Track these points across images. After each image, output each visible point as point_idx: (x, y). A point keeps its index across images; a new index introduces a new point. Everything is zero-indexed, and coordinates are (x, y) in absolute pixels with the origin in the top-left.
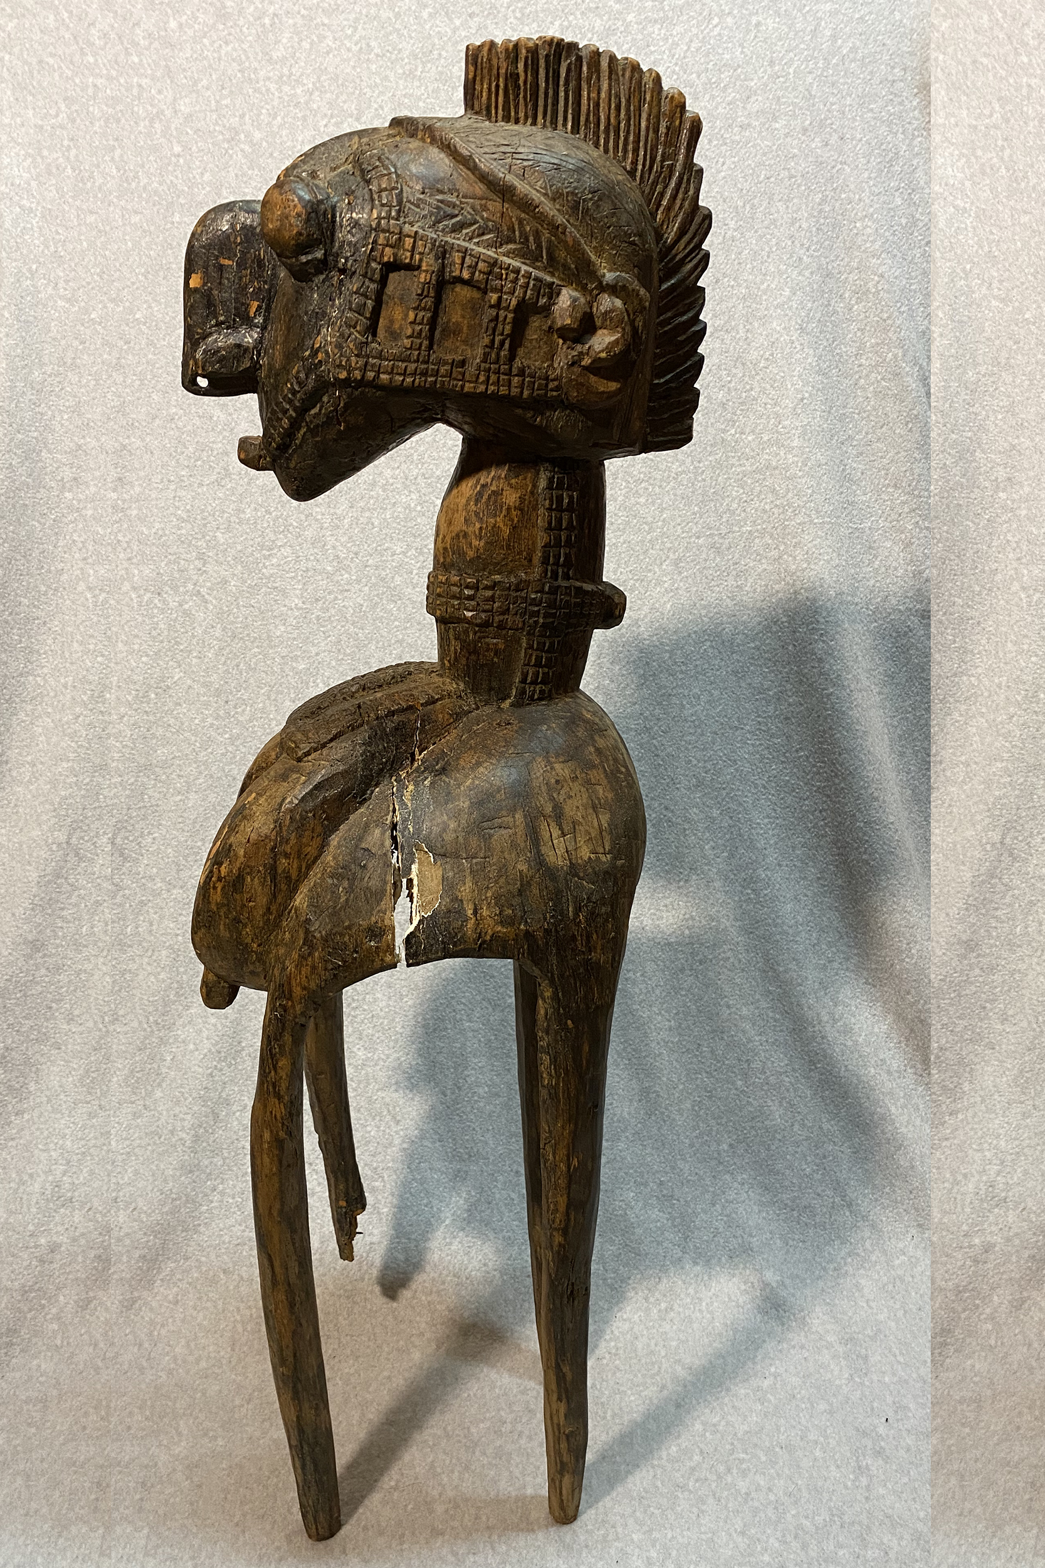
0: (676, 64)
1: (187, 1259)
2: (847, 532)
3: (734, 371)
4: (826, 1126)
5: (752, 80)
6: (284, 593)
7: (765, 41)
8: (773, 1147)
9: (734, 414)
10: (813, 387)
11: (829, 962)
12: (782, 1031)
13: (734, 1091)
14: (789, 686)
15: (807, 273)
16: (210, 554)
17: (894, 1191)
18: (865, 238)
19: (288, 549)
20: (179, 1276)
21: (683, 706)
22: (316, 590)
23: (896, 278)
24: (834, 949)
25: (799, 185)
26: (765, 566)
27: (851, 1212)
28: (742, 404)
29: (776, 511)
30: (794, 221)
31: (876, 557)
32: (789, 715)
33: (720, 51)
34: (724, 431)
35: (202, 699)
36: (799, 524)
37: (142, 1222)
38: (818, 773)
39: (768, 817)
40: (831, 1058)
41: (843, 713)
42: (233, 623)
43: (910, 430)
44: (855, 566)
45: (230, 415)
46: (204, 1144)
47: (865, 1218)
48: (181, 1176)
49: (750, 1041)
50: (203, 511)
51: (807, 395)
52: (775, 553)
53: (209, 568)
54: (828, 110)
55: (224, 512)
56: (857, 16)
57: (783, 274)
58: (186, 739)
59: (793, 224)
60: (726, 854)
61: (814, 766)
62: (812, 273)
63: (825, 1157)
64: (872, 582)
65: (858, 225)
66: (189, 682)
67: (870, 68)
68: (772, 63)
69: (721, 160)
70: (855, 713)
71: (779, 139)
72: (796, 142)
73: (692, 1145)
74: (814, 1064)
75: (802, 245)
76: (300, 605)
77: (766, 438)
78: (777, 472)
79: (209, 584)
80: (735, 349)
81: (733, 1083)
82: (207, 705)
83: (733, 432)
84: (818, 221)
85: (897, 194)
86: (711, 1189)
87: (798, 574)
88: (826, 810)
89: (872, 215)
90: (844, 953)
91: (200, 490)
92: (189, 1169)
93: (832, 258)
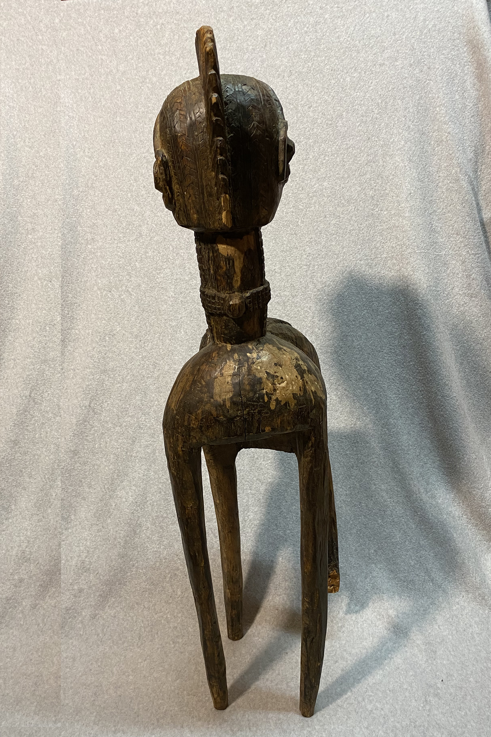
0: (349, 37)
1: (120, 597)
2: (433, 257)
3: (378, 181)
4: (422, 543)
5: (385, 42)
6: (166, 289)
7: (391, 23)
8: (396, 552)
9: (378, 201)
10: (416, 188)
11: (425, 464)
12: (401, 497)
13: (377, 525)
14: (405, 331)
15: (412, 133)
16: (133, 273)
17: (455, 574)
18: (441, 115)
19: (169, 270)
20: (116, 605)
21: (353, 341)
22: (181, 288)
23: (456, 134)
24: (427, 458)
25: (408, 92)
26: (393, 274)
27: (433, 584)
28: (382, 196)
29: (398, 247)
30: (406, 109)
31: (448, 268)
32: (405, 345)
33: (370, 30)
34: (373, 210)
35: (129, 339)
36: (409, 253)
37: (100, 579)
38: (419, 372)
39: (395, 394)
40: (425, 510)
41: (431, 344)
42: (143, 304)
43: (464, 207)
44: (437, 273)
45: (142, 208)
46: (129, 545)
47: (440, 587)
48: (118, 559)
49: (385, 501)
50: (130, 253)
51: (412, 191)
52: (397, 268)
53: (132, 279)
54: (423, 55)
55: (139, 253)
56: (436, 9)
57: (401, 134)
58: (122, 358)
59: (405, 110)
60: (374, 412)
61: (418, 369)
62: (415, 133)
63: (421, 557)
64: (446, 280)
65: (437, 109)
66: (124, 332)
67: (442, 34)
68: (395, 34)
69: (371, 81)
70: (437, 344)
71: (399, 70)
72: (406, 71)
73: (356, 550)
74: (417, 513)
75: (410, 120)
76: (174, 295)
77: (393, 213)
78: (398, 228)
79: (132, 287)
80: (378, 171)
81: (377, 521)
82: (132, 342)
83: (377, 210)
84: (417, 108)
85: (457, 93)
86: (365, 571)
87: (409, 277)
88: (423, 391)
89: (444, 104)
90: (432, 459)
91: (128, 243)
92: (122, 556)
93: (425, 125)
